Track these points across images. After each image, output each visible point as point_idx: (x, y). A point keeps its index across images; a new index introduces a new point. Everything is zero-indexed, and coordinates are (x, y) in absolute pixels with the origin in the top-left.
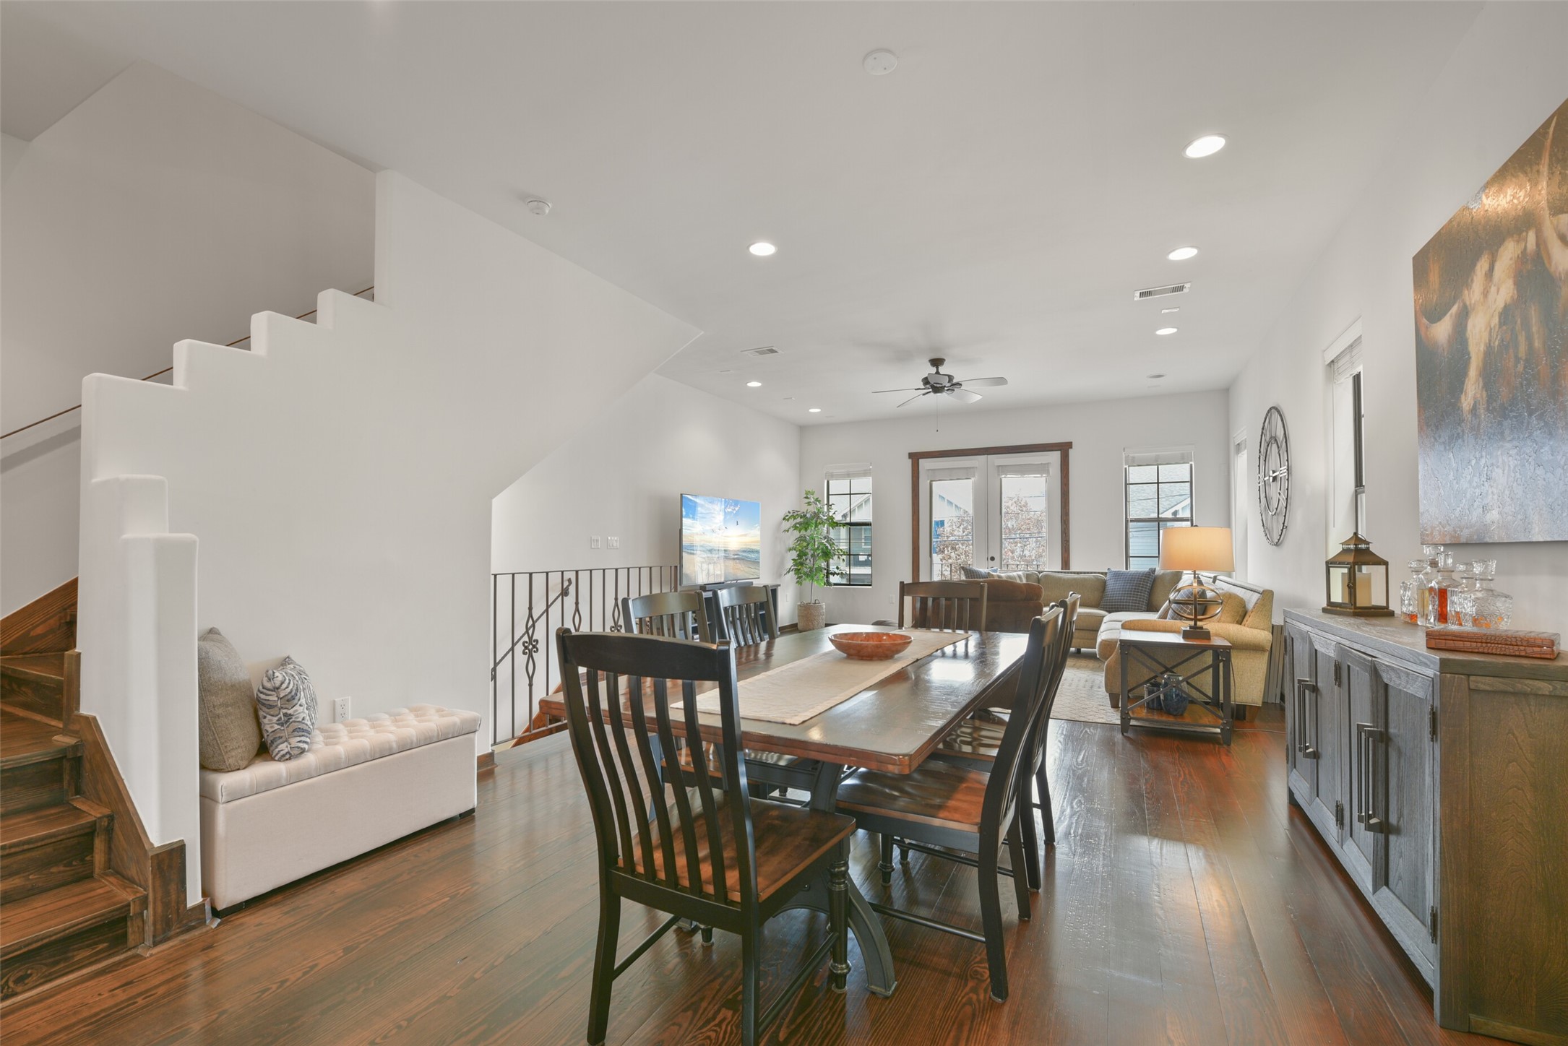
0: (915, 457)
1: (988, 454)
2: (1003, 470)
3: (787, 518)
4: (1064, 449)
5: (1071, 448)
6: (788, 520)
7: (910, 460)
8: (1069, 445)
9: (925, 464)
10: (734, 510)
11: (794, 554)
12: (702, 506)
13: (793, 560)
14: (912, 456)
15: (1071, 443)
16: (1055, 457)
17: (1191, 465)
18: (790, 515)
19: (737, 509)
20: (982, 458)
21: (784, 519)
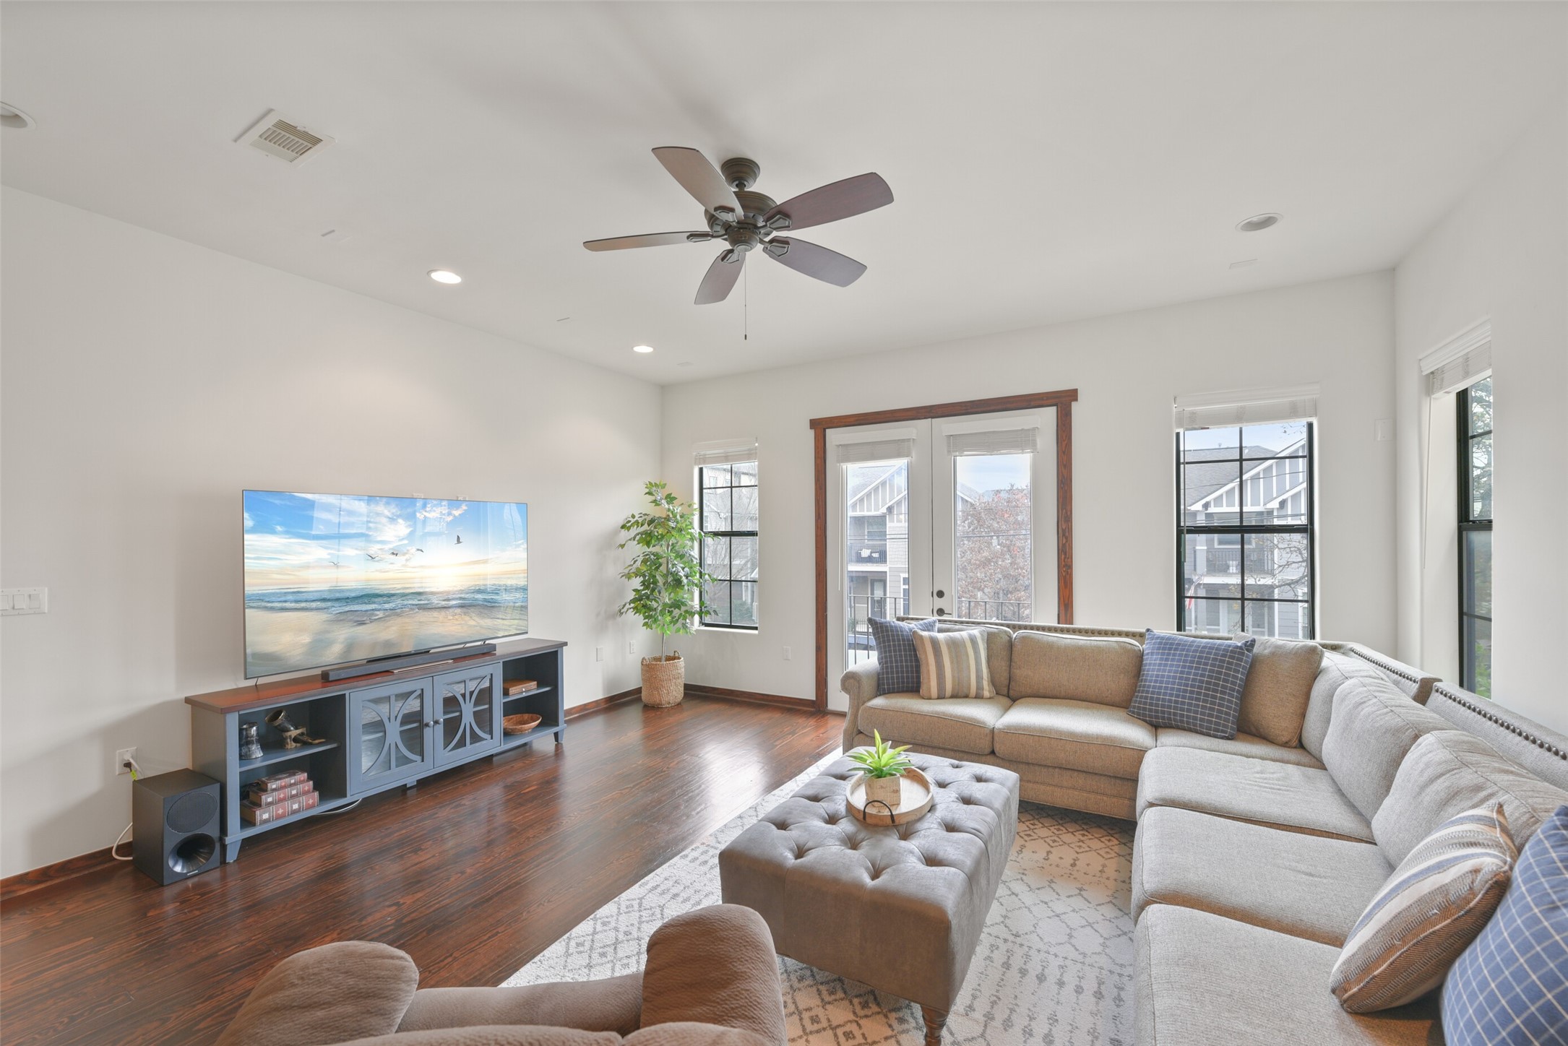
0: (820, 426)
1: (932, 418)
2: (959, 444)
3: (628, 525)
4: (1063, 401)
5: (1076, 400)
6: (629, 528)
7: (812, 432)
8: (1072, 395)
9: (835, 437)
10: (449, 514)
11: (636, 583)
12: (328, 508)
13: (634, 590)
14: (815, 424)
15: (1077, 389)
16: (1046, 417)
17: (1310, 426)
18: (633, 521)
19: (457, 513)
20: (923, 424)
21: (623, 527)
